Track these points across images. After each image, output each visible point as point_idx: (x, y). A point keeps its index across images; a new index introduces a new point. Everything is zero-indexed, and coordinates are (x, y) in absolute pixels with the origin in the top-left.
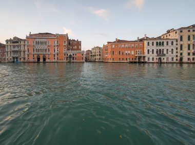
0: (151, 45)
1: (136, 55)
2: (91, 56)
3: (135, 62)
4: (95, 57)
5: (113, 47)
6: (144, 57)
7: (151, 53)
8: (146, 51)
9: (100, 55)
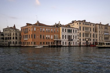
0: (64, 31)
1: (54, 40)
2: (3, 38)
3: (54, 46)
4: (8, 41)
5: (35, 30)
6: (60, 41)
7: (64, 38)
8: (61, 36)
9: (16, 38)
